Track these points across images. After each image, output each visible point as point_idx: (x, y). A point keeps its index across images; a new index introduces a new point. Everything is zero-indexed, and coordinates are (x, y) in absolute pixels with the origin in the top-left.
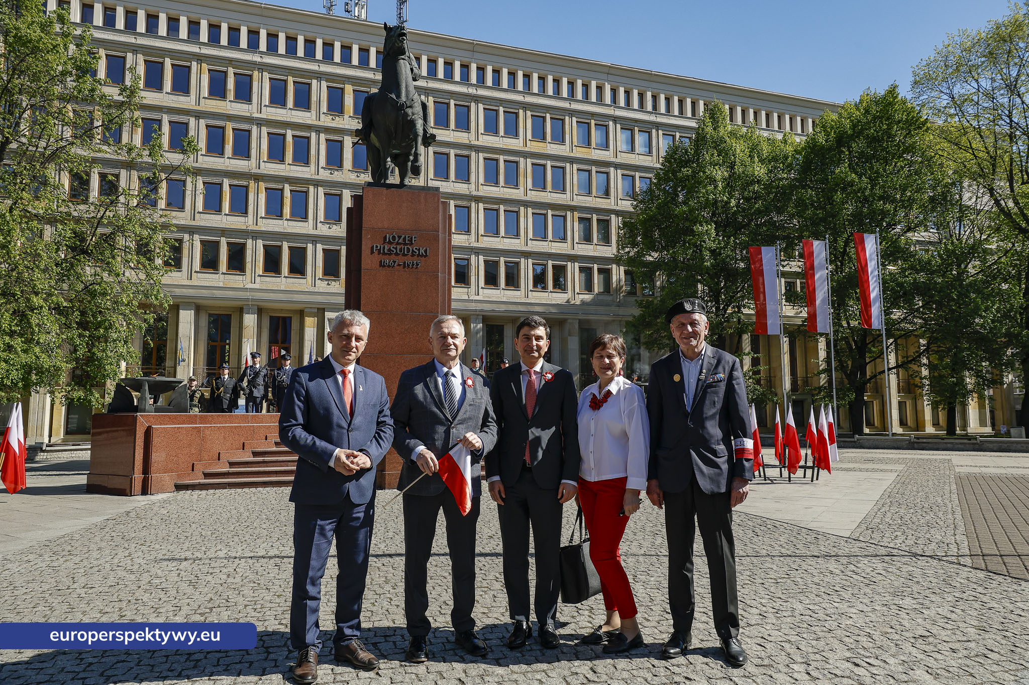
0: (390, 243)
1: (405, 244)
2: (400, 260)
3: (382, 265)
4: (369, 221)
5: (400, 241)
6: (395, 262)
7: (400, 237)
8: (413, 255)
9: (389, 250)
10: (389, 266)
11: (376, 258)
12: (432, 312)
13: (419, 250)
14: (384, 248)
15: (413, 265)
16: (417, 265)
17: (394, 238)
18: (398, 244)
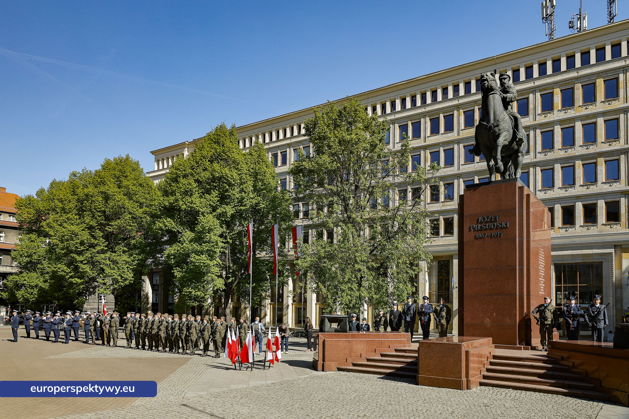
0: (481, 223)
1: (491, 222)
2: (488, 233)
3: (476, 238)
4: (467, 210)
5: (488, 220)
6: (485, 235)
7: (488, 218)
8: (497, 229)
9: (481, 227)
10: (481, 238)
11: (473, 234)
12: (511, 266)
13: (501, 224)
14: (478, 226)
15: (497, 235)
16: (500, 234)
17: (484, 219)
18: (487, 222)
